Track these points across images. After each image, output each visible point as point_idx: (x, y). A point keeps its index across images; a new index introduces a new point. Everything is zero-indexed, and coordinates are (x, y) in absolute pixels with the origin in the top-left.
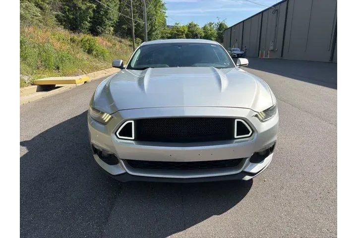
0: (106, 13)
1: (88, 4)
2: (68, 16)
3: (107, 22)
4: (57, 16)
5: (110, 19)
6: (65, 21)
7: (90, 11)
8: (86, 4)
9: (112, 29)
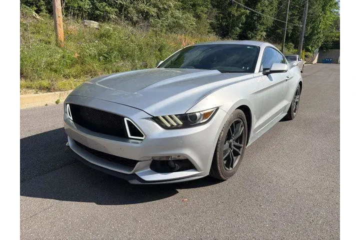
0: (260, 18)
1: (242, 11)
2: (221, 24)
3: (259, 27)
4: (211, 24)
5: (262, 24)
6: (218, 28)
7: (243, 17)
8: (240, 11)
9: (264, 34)
